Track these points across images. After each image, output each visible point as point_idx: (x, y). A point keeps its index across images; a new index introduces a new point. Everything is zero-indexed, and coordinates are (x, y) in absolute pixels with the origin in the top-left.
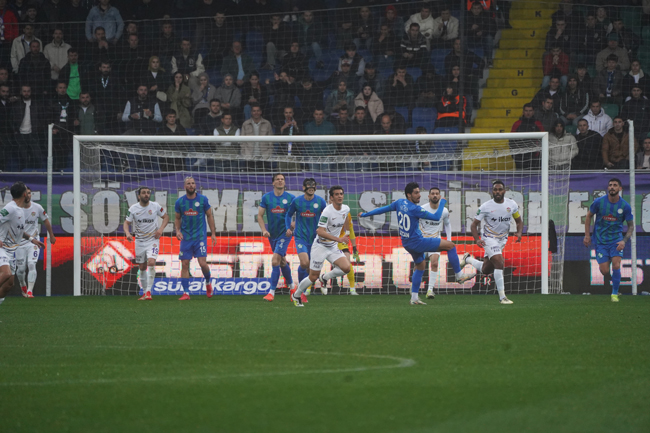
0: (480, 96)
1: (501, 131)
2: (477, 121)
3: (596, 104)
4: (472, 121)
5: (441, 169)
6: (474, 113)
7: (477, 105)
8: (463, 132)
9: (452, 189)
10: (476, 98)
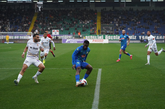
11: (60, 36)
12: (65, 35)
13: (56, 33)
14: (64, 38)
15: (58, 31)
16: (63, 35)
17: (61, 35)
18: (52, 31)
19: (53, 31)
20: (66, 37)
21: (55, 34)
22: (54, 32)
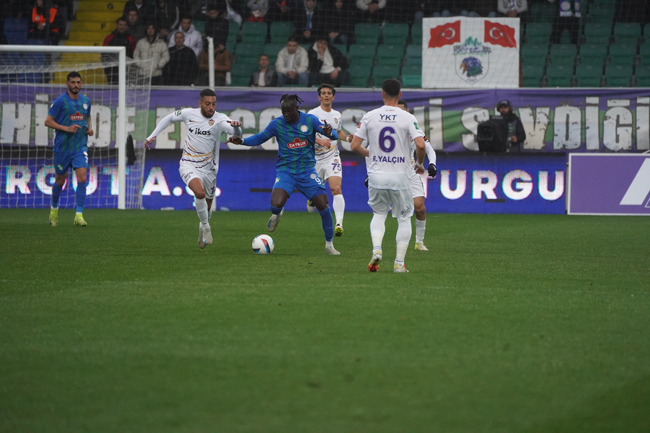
0: (75, 8)
1: (95, 45)
2: (72, 35)
3: (186, 21)
4: (66, 34)
5: (20, 81)
6: (69, 26)
7: (71, 17)
8: (56, 44)
9: (40, 102)
10: (70, 10)
11: (543, 113)
12: (605, 96)
13: (472, 68)
14: (593, 144)
15: (502, 37)
16: (578, 100)
17: (554, 100)
18: (414, 39)
19: (439, 38)
20: (634, 125)
21: (462, 82)
22: (448, 49)
